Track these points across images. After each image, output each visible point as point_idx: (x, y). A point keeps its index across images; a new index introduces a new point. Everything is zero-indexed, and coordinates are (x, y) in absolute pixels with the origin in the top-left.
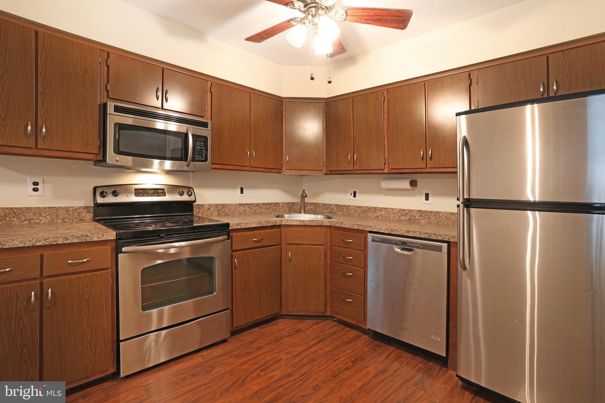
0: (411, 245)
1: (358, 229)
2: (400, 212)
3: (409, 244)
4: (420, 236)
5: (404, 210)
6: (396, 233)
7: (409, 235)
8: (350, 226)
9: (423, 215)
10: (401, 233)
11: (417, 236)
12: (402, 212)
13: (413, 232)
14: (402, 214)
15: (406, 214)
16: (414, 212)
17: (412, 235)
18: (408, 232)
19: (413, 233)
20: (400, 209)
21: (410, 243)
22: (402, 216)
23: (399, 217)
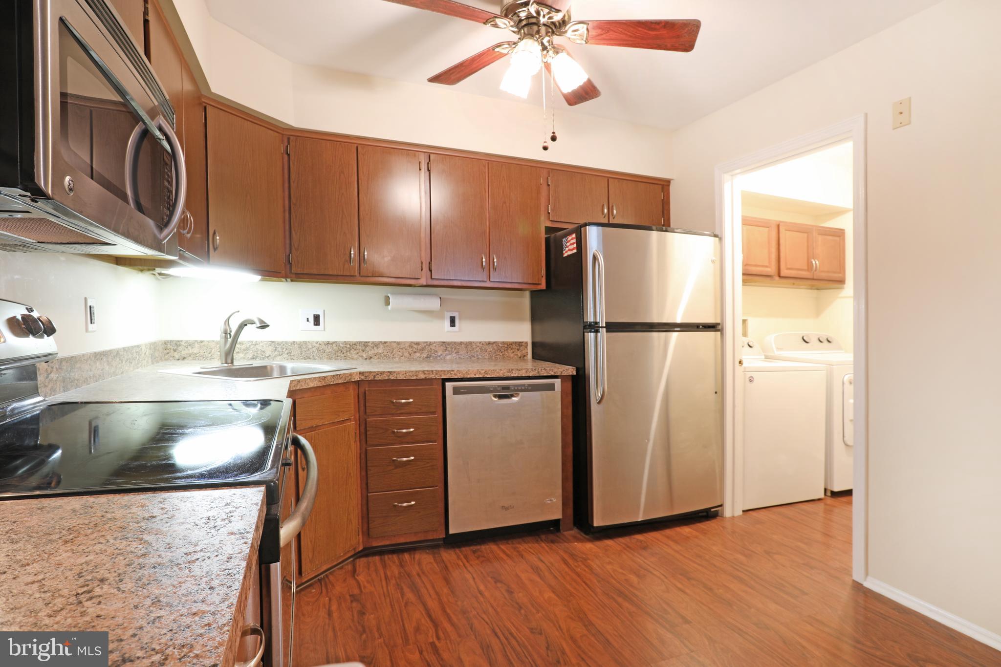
0: (516, 388)
1: (425, 379)
2: (411, 346)
3: (512, 388)
4: (527, 375)
5: (418, 344)
6: (492, 376)
7: (512, 375)
8: (410, 376)
9: (449, 349)
10: (501, 375)
11: (524, 375)
12: (415, 346)
13: (517, 370)
14: (415, 350)
15: (423, 349)
16: (434, 345)
17: (516, 375)
18: (511, 371)
19: (517, 372)
20: (412, 342)
21: (515, 386)
22: (415, 352)
23: (410, 354)
